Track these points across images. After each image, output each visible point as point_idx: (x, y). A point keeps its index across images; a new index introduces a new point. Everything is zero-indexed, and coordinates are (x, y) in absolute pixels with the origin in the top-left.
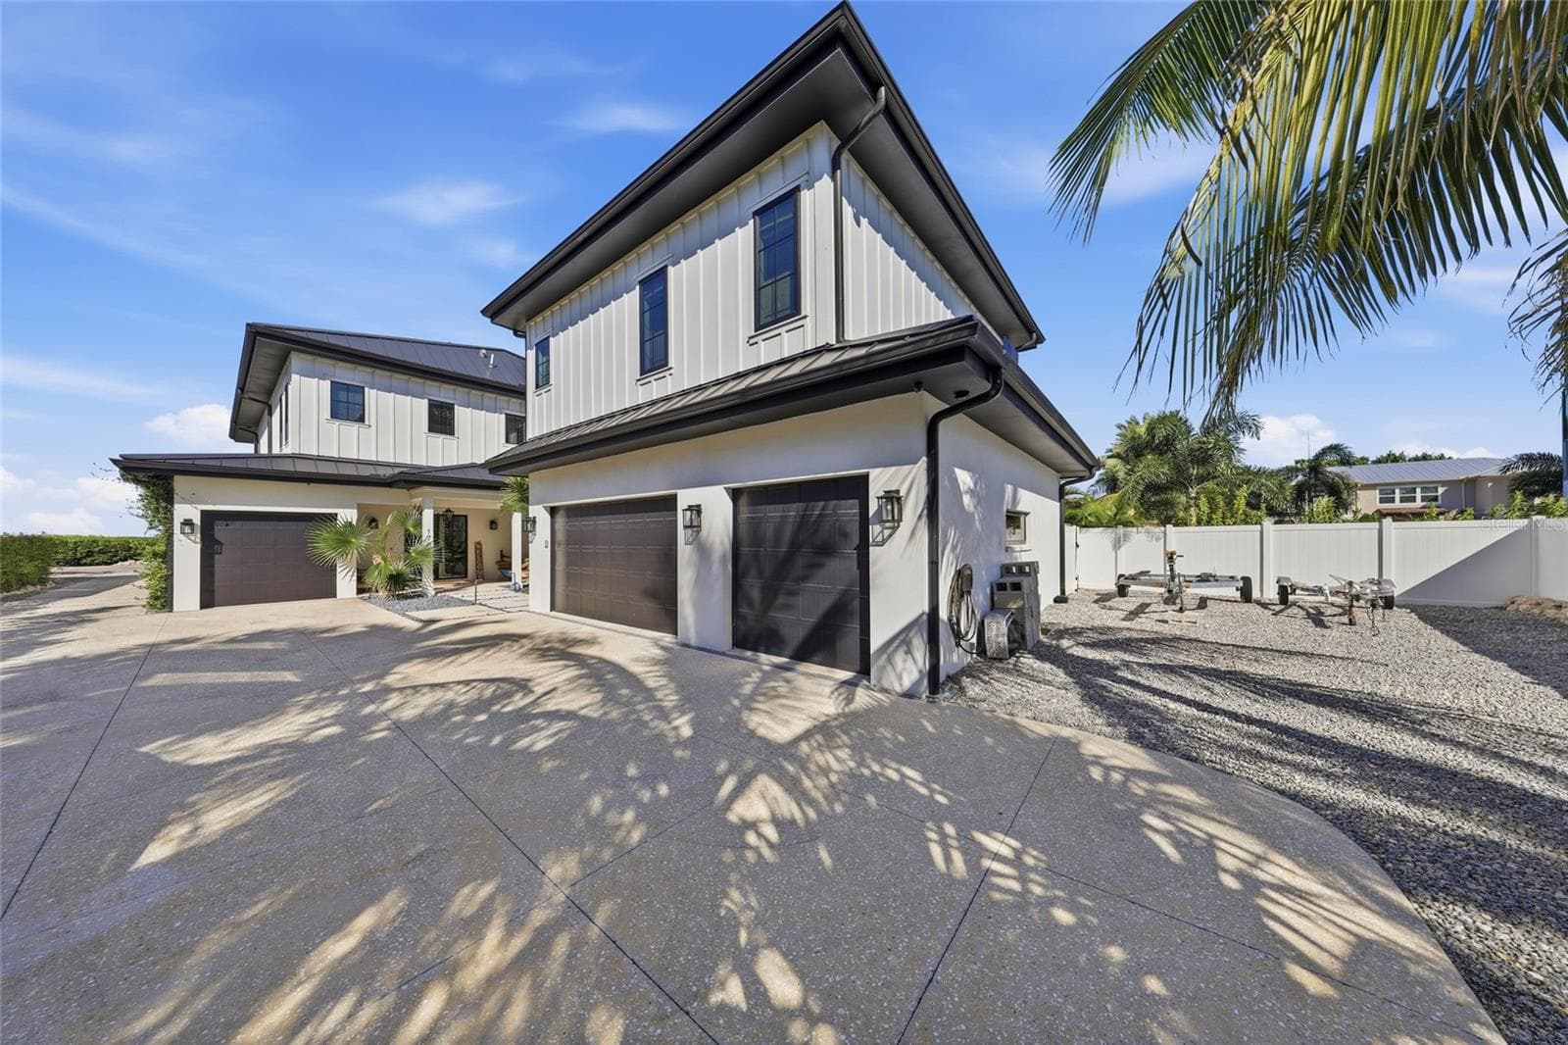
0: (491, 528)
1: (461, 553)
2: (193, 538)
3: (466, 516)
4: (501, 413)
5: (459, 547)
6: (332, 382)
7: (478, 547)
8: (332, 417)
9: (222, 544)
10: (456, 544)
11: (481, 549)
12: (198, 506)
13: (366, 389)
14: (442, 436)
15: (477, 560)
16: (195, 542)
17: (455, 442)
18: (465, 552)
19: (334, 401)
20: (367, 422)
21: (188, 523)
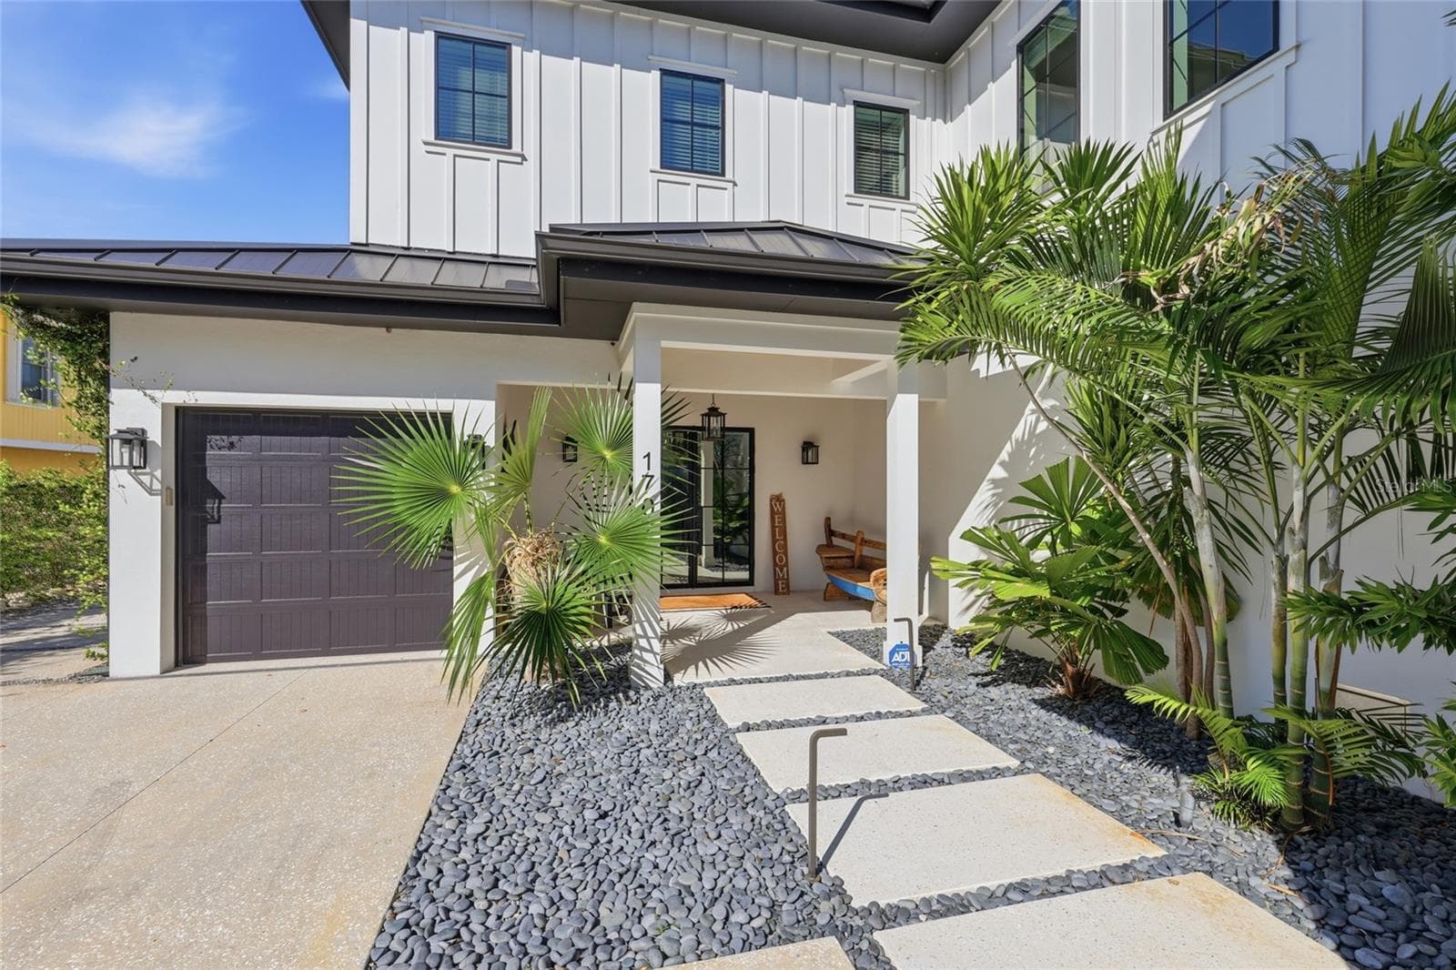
0: (805, 462)
1: (741, 517)
2: (146, 479)
3: (751, 431)
4: (842, 104)
5: (738, 506)
6: (440, 36)
7: (778, 508)
8: (437, 136)
9: (220, 497)
10: (732, 498)
11: (783, 513)
12: (157, 394)
13: (516, 50)
14: (694, 180)
15: (774, 541)
16: (151, 491)
17: (726, 195)
18: (749, 515)
19: (445, 89)
20: (516, 148)
21: (135, 439)
